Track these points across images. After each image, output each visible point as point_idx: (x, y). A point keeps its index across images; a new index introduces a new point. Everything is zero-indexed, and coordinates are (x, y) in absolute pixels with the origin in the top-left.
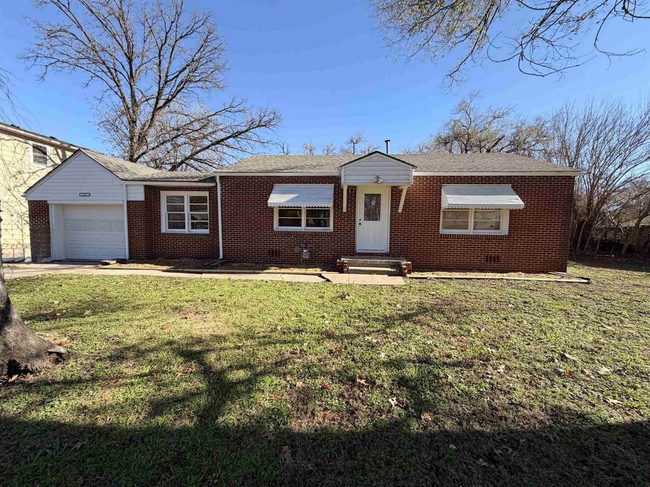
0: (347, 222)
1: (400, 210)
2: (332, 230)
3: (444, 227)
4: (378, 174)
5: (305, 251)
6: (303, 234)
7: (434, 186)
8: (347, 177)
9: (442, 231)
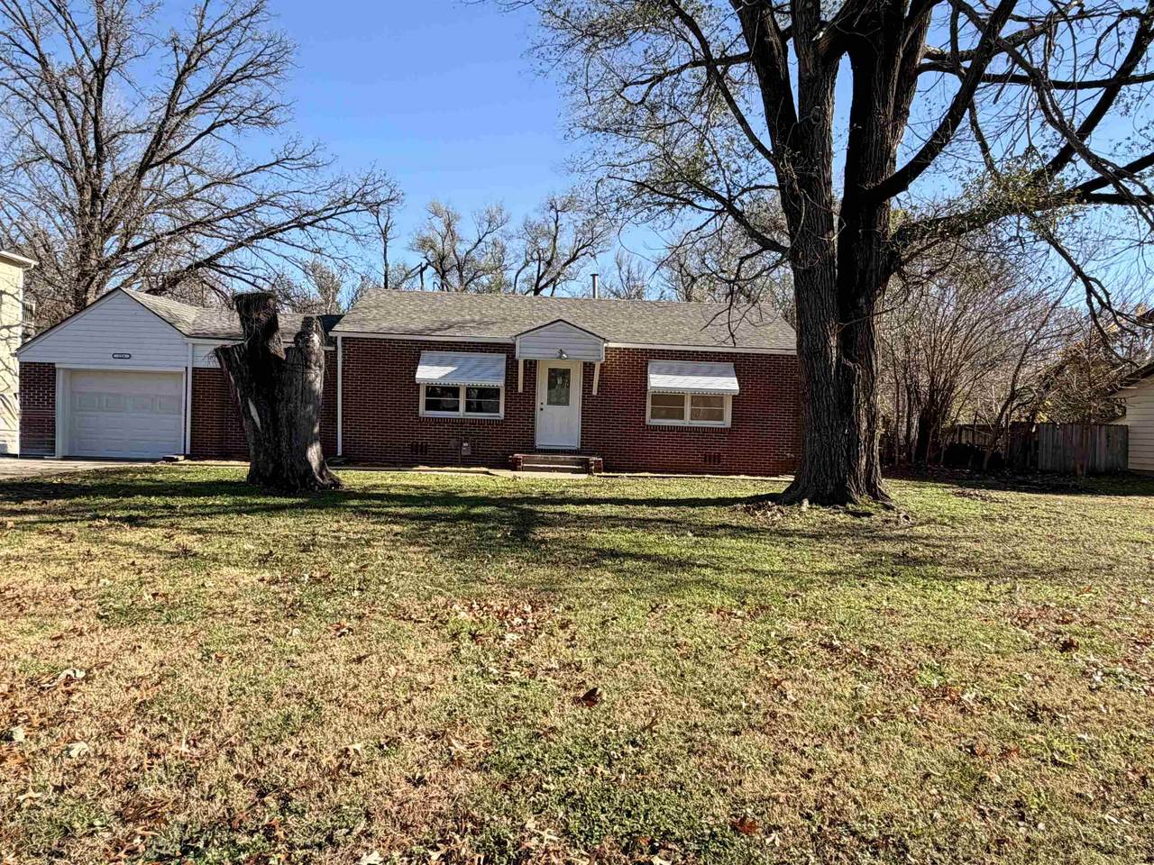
0: (523, 405)
1: (595, 393)
2: (502, 417)
3: (653, 416)
4: (562, 347)
5: (465, 444)
6: (462, 422)
7: (639, 362)
8: (524, 350)
9: (650, 421)
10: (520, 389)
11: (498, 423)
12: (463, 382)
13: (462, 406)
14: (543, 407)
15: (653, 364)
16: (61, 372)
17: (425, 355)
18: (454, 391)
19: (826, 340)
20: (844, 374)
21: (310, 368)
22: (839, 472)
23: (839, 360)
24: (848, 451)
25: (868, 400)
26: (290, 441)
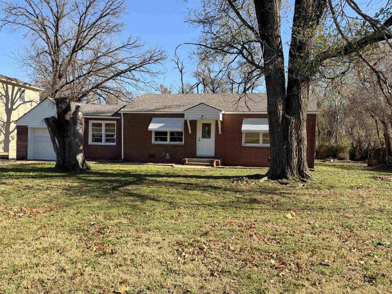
0: (191, 139)
1: (220, 133)
2: (183, 144)
3: (246, 143)
4: (202, 114)
5: (167, 154)
6: (168, 145)
7: (239, 119)
8: (187, 116)
9: (243, 144)
10: (190, 132)
11: (182, 146)
12: (168, 130)
13: (168, 139)
14: (200, 139)
15: (245, 120)
16: (30, 129)
17: (154, 119)
18: (165, 133)
19: (277, 107)
20: (285, 122)
21: (77, 125)
22: (283, 166)
23: (283, 115)
24: (287, 156)
25: (297, 133)
26: (69, 152)
